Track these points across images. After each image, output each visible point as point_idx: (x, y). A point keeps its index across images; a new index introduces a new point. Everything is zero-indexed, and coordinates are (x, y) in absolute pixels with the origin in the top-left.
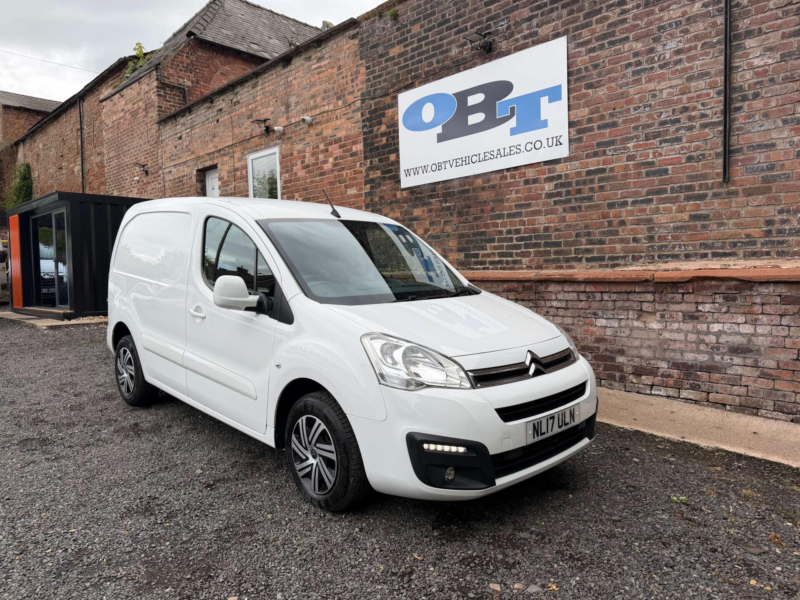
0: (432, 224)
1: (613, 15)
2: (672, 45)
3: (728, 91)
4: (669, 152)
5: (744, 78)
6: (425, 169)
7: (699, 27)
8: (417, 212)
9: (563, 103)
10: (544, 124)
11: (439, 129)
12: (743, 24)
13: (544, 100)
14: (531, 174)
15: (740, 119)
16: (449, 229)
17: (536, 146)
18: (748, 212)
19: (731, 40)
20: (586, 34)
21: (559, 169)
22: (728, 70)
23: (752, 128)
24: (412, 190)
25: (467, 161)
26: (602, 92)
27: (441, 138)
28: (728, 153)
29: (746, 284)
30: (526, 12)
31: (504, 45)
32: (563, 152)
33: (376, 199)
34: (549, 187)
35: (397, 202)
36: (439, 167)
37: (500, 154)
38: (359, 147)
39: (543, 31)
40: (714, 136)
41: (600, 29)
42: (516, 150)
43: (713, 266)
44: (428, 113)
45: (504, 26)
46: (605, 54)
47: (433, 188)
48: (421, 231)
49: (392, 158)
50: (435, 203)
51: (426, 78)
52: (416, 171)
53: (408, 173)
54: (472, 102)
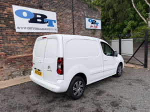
0: (29, 42)
1: (62, 13)
2: (68, 21)
5: (75, 28)
6: (25, 28)
7: (71, 20)
8: (23, 39)
9: (56, 24)
10: (53, 26)
11: (29, 20)
12: (74, 21)
13: (53, 22)
17: (53, 30)
19: (73, 23)
20: (58, 14)
22: (73, 26)
24: (20, 33)
25: (38, 29)
26: (61, 24)
27: (30, 22)
30: (48, 4)
31: (44, 8)
33: (4, 33)
35: (15, 35)
36: (30, 28)
39: (52, 9)
41: (60, 14)
44: (25, 14)
45: (44, 4)
46: (61, 18)
47: (28, 33)
48: (25, 44)
49: (11, 22)
50: (29, 37)
51: (23, 5)
52: (22, 28)
53: (18, 28)
54: (38, 16)
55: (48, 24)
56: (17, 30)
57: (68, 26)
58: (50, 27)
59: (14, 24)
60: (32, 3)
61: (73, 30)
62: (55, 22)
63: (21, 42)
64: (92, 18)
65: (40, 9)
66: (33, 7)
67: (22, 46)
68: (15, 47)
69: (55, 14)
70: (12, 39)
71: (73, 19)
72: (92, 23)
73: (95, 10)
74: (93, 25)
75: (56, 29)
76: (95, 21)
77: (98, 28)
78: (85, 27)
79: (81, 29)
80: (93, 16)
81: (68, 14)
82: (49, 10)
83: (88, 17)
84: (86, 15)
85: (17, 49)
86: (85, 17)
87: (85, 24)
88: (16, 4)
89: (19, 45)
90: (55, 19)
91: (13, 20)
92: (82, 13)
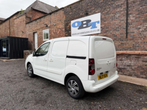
1: (108, 10)
2: (118, 15)
3: (127, 23)
4: (117, 33)
5: (129, 21)
6: (76, 34)
7: (122, 12)
10: (96, 27)
11: (78, 27)
12: (129, 12)
13: (96, 23)
15: (129, 28)
18: (130, 43)
20: (104, 12)
21: (99, 35)
22: (127, 20)
23: (131, 29)
26: (106, 22)
27: (78, 29)
28: (127, 33)
29: (130, 55)
30: (93, 8)
31: (90, 13)
36: (78, 34)
37: (89, 32)
38: (64, 30)
39: (97, 11)
40: (125, 30)
41: (106, 12)
42: (92, 31)
43: (124, 52)
44: (76, 24)
45: (90, 10)
46: (107, 16)
51: (76, 18)
54: (84, 23)
55: (91, 27)
57: (117, 22)
60: (81, 14)
65: (86, 16)
66: (81, 17)
71: (127, 10)
75: (99, 30)
81: (118, 6)
82: (94, 13)
88: (73, 20)
91: (71, 30)
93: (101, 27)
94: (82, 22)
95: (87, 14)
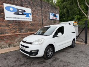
0: (13, 26)
1: (35, 9)
2: (39, 14)
3: (42, 19)
6: (11, 18)
8: (9, 24)
11: (14, 12)
13: (29, 14)
14: (28, 22)
16: (17, 27)
17: (29, 19)
19: (42, 15)
20: (33, 10)
21: (31, 22)
22: (42, 17)
24: (8, 20)
26: (34, 16)
27: (14, 14)
28: (42, 23)
30: (27, 4)
31: (24, 6)
32: (31, 20)
34: (30, 24)
35: (4, 22)
36: (14, 18)
39: (29, 7)
41: (34, 10)
42: (26, 19)
45: (24, 3)
46: (34, 12)
47: (13, 21)
48: (11, 27)
49: (2, 14)
50: (14, 23)
51: (11, 4)
52: (9, 17)
53: (7, 17)
54: (20, 11)
55: (26, 15)
56: (6, 19)
57: (39, 17)
58: (27, 18)
59: (4, 15)
60: (16, 2)
61: (42, 20)
62: (30, 14)
63: (8, 26)
64: (54, 13)
65: (21, 6)
66: (17, 5)
67: (9, 29)
68: (4, 29)
69: (30, 10)
70: (2, 24)
71: (42, 13)
72: (54, 16)
73: (55, 8)
74: (54, 17)
76: (56, 15)
77: (57, 19)
78: (49, 18)
79: (47, 19)
80: (54, 12)
81: (39, 10)
82: (27, 7)
83: (51, 12)
84: (50, 11)
85: (5, 31)
86: (49, 12)
87: (49, 16)
88: (6, 3)
89: (7, 28)
90: (31, 13)
91: (4, 13)
92: (48, 10)
93: (32, 18)
94: (18, 9)
95: (22, 5)
